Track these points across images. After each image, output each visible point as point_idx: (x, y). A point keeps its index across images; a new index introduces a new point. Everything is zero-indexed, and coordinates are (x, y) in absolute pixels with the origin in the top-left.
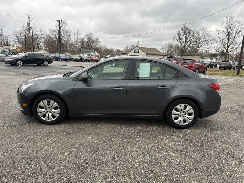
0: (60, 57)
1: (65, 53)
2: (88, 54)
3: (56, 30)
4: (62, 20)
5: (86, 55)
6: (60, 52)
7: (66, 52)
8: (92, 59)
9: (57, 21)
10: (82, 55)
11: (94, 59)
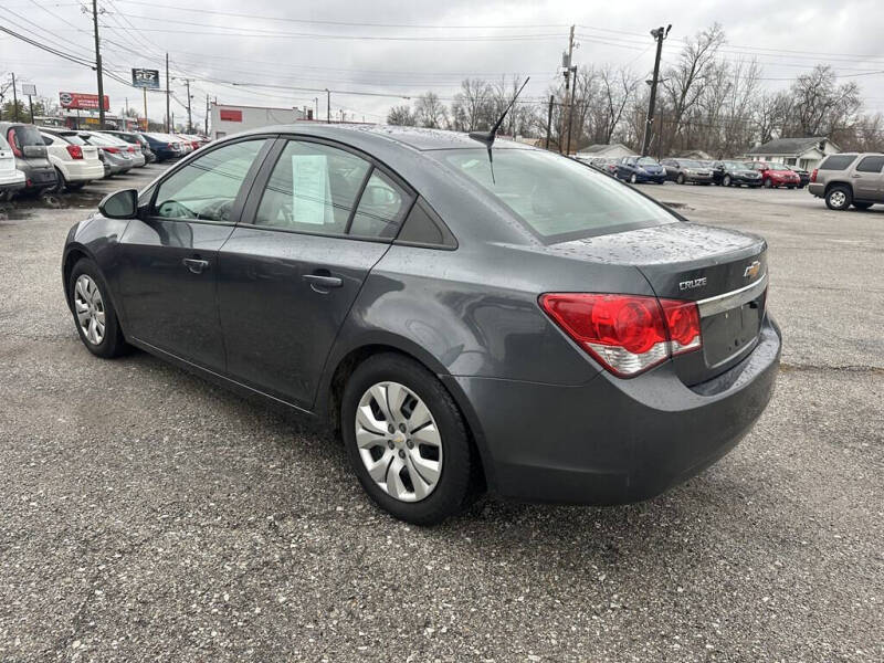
0: (634, 170)
1: (693, 154)
2: (789, 156)
3: (678, 71)
4: (670, 27)
5: (782, 161)
6: (645, 150)
7: (701, 153)
8: (766, 177)
9: (652, 33)
10: (762, 160)
11: (777, 175)
